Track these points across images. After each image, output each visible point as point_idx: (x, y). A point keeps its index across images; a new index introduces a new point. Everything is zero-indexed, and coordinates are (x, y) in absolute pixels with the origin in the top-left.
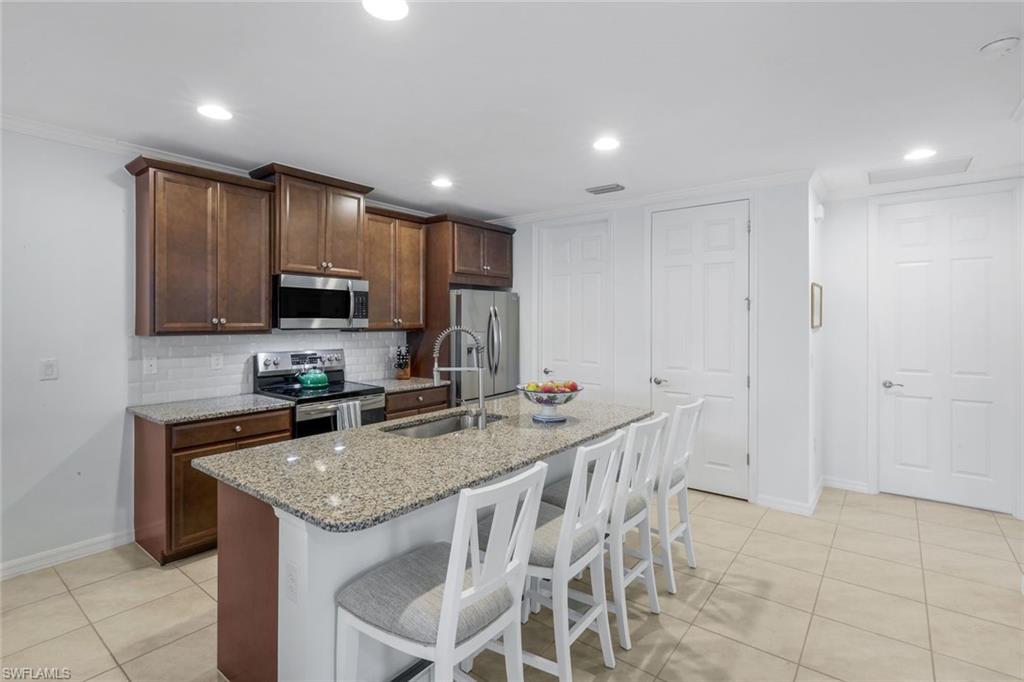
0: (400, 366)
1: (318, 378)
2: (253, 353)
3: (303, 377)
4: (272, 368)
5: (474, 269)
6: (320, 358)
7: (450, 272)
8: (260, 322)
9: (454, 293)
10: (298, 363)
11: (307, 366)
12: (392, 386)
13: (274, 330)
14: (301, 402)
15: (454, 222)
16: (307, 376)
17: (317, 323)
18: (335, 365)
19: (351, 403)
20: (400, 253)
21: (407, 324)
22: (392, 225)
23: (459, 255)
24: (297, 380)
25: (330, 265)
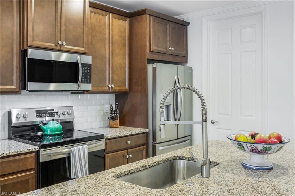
0: (112, 118)
1: (55, 128)
2: (8, 108)
3: (44, 127)
4: (22, 120)
5: (163, 50)
6: (57, 113)
7: (148, 52)
8: (13, 85)
9: (150, 67)
10: (41, 117)
11: (47, 119)
12: (110, 133)
13: (23, 92)
14: (43, 147)
15: (150, 15)
16: (48, 126)
17: (52, 86)
18: (67, 118)
19: (81, 147)
20: (112, 37)
21: (117, 89)
22: (107, 16)
23: (154, 39)
24: (40, 129)
25: (64, 43)
